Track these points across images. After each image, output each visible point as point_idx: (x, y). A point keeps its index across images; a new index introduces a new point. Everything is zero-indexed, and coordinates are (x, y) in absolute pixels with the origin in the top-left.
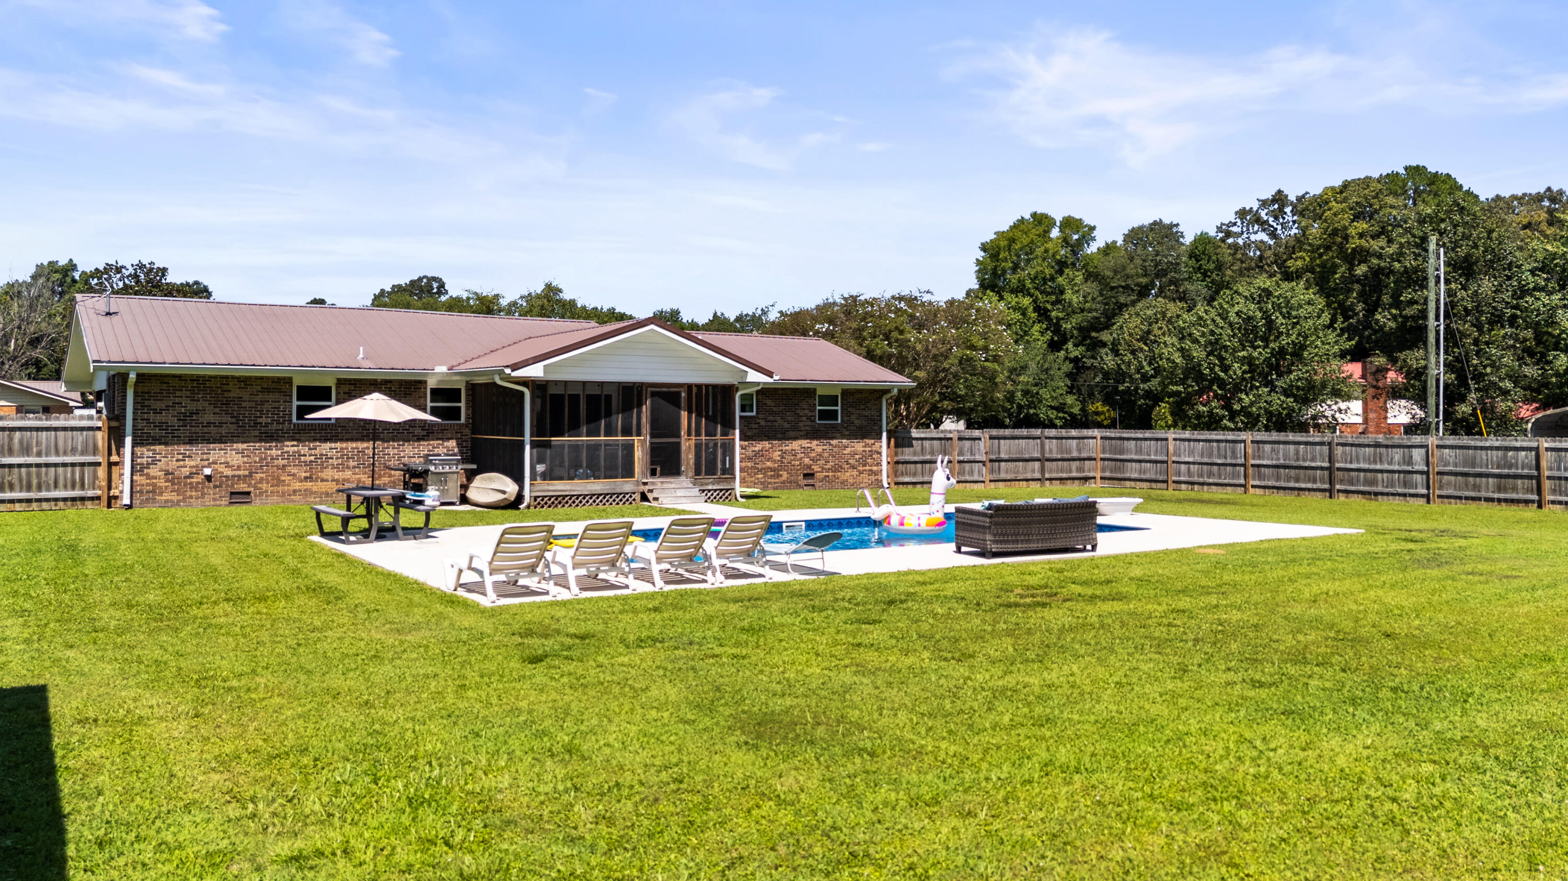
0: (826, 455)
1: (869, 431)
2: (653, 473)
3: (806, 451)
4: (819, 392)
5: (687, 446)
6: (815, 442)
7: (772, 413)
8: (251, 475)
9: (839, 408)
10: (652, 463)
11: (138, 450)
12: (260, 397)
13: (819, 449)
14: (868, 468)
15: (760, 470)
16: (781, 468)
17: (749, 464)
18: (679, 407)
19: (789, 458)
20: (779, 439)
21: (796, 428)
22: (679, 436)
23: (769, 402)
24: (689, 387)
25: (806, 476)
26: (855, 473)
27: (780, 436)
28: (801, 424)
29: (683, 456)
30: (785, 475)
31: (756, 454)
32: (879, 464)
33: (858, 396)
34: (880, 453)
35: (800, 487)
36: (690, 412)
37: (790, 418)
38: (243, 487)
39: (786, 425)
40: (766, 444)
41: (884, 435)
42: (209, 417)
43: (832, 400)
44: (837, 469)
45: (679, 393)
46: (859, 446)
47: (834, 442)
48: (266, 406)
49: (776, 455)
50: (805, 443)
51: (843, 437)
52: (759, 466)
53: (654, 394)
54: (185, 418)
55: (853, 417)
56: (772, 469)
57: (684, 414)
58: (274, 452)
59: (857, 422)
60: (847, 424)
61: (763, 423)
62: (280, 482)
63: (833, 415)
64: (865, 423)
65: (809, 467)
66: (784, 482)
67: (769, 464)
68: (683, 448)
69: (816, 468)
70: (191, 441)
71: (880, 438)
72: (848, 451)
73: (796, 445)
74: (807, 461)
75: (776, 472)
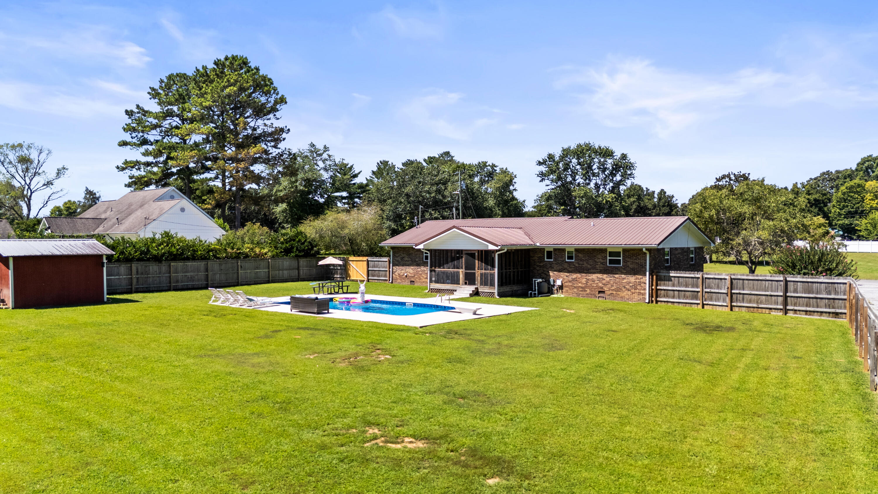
0: (612, 282)
1: (638, 271)
2: (466, 283)
3: (600, 280)
4: (609, 250)
5: (478, 273)
6: (605, 276)
7: (581, 260)
8: (414, 276)
9: (621, 258)
10: (465, 280)
11: (394, 267)
12: (416, 253)
13: (608, 279)
14: (637, 291)
15: (575, 287)
16: (586, 287)
17: (570, 284)
18: (475, 259)
19: (590, 282)
20: (585, 273)
21: (594, 268)
22: (475, 270)
23: (580, 255)
24: (478, 251)
25: (600, 292)
26: (629, 293)
27: (585, 271)
28: (597, 266)
29: (476, 278)
30: (588, 291)
31: (574, 280)
32: (645, 289)
33: (632, 252)
34: (645, 283)
35: (596, 297)
36: (479, 261)
37: (591, 263)
38: (413, 280)
39: (589, 266)
40: (579, 275)
41: (648, 273)
42: (406, 259)
43: (618, 254)
44: (618, 290)
45: (475, 253)
46: (632, 279)
47: (616, 276)
48: (417, 256)
49: (584, 281)
50: (600, 276)
51: (622, 273)
52: (575, 285)
53: (466, 254)
54: (402, 258)
55: (629, 263)
56: (581, 287)
57: (477, 261)
58: (419, 270)
59: (631, 266)
60: (625, 266)
61: (577, 265)
62: (420, 279)
63: (618, 262)
64: (636, 267)
65: (602, 288)
66: (587, 294)
67: (580, 285)
68: (477, 275)
69: (606, 289)
70: (403, 266)
71: (646, 275)
72: (625, 281)
73: (594, 276)
74: (600, 285)
75: (584, 289)
